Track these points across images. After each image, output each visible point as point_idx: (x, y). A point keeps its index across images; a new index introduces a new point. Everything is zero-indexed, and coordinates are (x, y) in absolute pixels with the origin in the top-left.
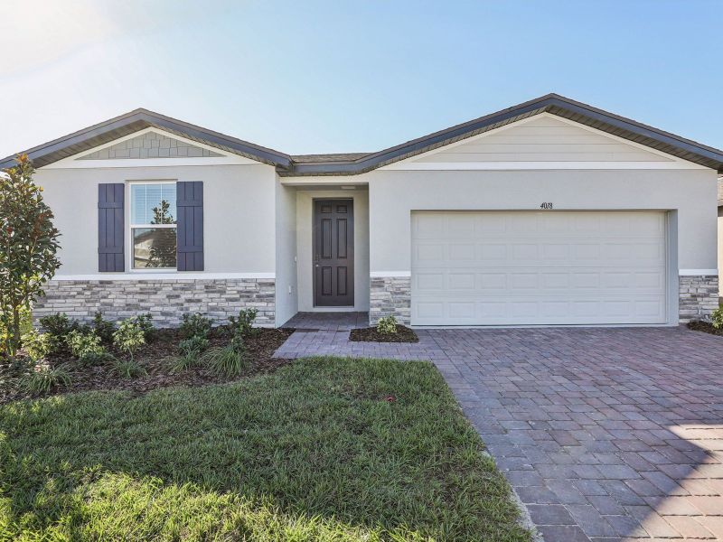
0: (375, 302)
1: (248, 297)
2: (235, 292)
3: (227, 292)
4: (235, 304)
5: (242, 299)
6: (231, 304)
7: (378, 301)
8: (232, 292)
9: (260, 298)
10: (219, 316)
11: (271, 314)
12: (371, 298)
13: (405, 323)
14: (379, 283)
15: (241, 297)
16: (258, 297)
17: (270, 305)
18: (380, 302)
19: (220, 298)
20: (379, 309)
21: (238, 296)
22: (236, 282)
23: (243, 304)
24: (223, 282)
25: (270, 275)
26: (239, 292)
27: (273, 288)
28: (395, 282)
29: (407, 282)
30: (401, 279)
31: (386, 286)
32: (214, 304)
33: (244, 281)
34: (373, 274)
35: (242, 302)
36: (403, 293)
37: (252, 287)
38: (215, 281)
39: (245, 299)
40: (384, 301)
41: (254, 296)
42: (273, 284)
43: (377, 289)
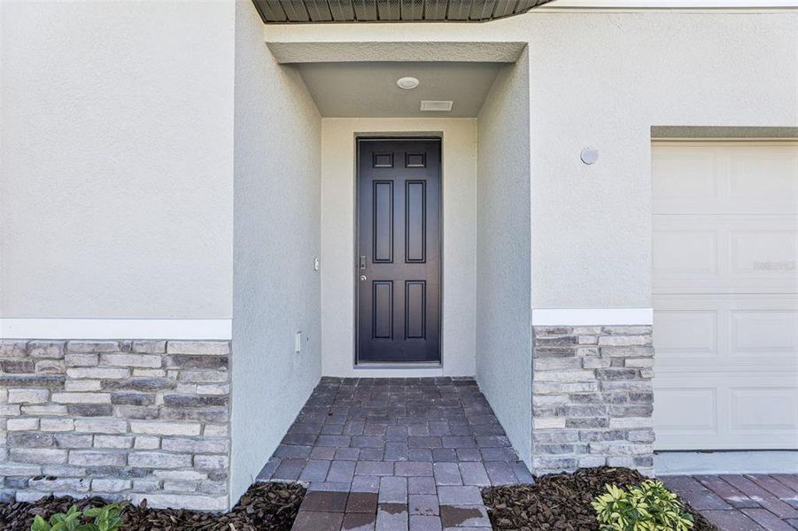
0: (549, 401)
1: (138, 403)
2: (97, 385)
3: (69, 386)
4: (94, 424)
5: (117, 410)
6: (84, 425)
7: (559, 399)
8: (84, 386)
9: (180, 407)
10: (43, 465)
11: (213, 462)
12: (539, 388)
13: (639, 461)
14: (561, 344)
15: (116, 400)
16: (169, 402)
17: (211, 431)
18: (564, 400)
19: (48, 402)
20: (559, 423)
21: (105, 398)
22: (99, 351)
23: (122, 427)
24: (55, 352)
25: (212, 331)
26: (107, 384)
27: (223, 377)
28: (611, 341)
29: (643, 340)
30: (628, 331)
31: (581, 352)
32: (28, 424)
33: (127, 347)
34: (543, 318)
35: (117, 420)
36: (632, 373)
37: (150, 368)
38: (28, 348)
39: (131, 409)
40: (575, 397)
41: (160, 399)
42: (223, 361)
43: (556, 362)
